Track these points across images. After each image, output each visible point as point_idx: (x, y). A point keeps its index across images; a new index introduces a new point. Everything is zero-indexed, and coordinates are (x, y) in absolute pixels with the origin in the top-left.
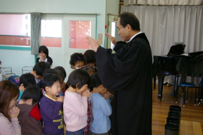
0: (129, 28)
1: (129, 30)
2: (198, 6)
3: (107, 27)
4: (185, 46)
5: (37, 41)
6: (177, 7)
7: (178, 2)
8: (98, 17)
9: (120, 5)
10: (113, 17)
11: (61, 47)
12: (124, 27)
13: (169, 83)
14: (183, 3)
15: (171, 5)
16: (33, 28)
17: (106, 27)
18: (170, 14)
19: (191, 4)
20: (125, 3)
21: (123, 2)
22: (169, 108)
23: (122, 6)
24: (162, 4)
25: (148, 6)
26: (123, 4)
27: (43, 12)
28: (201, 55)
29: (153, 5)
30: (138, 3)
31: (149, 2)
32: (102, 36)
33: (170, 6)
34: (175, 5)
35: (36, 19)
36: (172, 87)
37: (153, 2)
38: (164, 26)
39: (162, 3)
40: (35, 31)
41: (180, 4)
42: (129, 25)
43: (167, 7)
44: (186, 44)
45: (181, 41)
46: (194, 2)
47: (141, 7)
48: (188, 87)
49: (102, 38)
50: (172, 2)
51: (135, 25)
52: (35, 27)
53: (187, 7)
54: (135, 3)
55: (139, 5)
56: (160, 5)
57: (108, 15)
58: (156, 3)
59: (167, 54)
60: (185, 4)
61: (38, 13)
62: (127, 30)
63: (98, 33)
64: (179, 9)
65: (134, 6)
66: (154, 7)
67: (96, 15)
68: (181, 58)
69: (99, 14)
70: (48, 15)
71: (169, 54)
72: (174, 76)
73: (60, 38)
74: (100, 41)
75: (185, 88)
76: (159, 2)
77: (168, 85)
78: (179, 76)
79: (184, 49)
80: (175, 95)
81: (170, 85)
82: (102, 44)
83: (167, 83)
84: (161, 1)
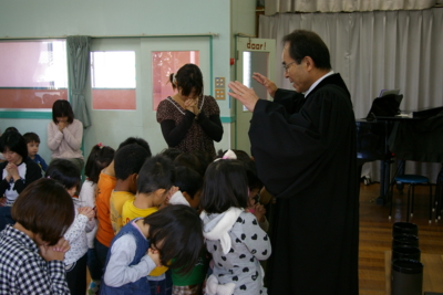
0: (308, 64)
1: (310, 68)
2: (425, 12)
3: (235, 61)
4: (402, 96)
5: (82, 97)
6: (379, 15)
7: (381, 4)
8: (214, 41)
9: (258, 14)
10: (246, 40)
11: (134, 108)
12: (299, 63)
13: (367, 177)
14: (392, 5)
15: (368, 12)
16: (74, 71)
17: (232, 63)
18: (365, 31)
19: (410, 8)
20: (268, 10)
21: (264, 7)
23: (261, 16)
24: (347, 10)
25: (318, 15)
26: (263, 13)
27: (93, 35)
28: (439, 115)
29: (328, 13)
30: (297, 9)
31: (320, 6)
32: (224, 82)
33: (363, 12)
34: (376, 11)
35: (79, 49)
36: (378, 187)
37: (328, 6)
38: (352, 57)
39: (348, 7)
40: (77, 76)
41: (385, 8)
42: (309, 59)
43: (358, 15)
44: (402, 92)
45: (391, 88)
46: (416, 3)
47: (303, 16)
48: (414, 185)
49: (223, 86)
50: (369, 5)
51: (321, 58)
52: (77, 67)
53: (401, 16)
54: (289, 10)
55: (298, 13)
56: (343, 12)
57: (236, 36)
58: (334, 7)
59: (365, 116)
60: (396, 8)
61: (83, 37)
62: (306, 67)
63: (214, 76)
64: (385, 19)
65: (288, 16)
66: (329, 16)
67: (210, 37)
68: (397, 124)
69: (217, 36)
70: (104, 41)
71: (369, 116)
72: (379, 163)
73: (132, 90)
74: (220, 94)
75: (406, 186)
76: (341, 5)
77: (365, 182)
78: (392, 162)
79: (399, 104)
80: (385, 203)
81: (371, 183)
82: (224, 99)
83: (364, 178)
84: (344, 2)
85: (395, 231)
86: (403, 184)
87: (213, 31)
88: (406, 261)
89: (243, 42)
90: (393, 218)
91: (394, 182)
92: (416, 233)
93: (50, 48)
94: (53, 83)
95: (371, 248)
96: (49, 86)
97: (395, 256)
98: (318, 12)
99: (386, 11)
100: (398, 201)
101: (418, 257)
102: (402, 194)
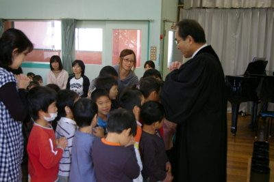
0: (190, 40)
1: (191, 43)
3: (163, 37)
4: (267, 62)
5: (70, 56)
6: (255, 10)
7: (257, 4)
8: (151, 24)
9: (179, 8)
10: (171, 24)
11: (101, 64)
13: (244, 111)
14: (264, 4)
15: (248, 8)
16: (65, 40)
17: (161, 38)
18: (246, 20)
20: (186, 6)
21: (183, 4)
22: (253, 145)
23: (181, 9)
24: (235, 7)
25: (216, 10)
26: (182, 7)
27: (77, 18)
29: (223, 8)
30: (204, 6)
31: (218, 4)
32: (156, 50)
33: (245, 8)
34: (253, 8)
35: (69, 27)
36: (250, 118)
37: (223, 4)
38: (237, 36)
39: (236, 5)
40: (67, 43)
41: (259, 6)
43: (242, 10)
44: (268, 59)
45: (261, 56)
47: (207, 10)
48: (272, 117)
49: (156, 52)
50: (249, 4)
52: (67, 38)
53: (269, 11)
54: (199, 6)
55: (204, 8)
56: (232, 8)
57: (164, 21)
58: (227, 5)
59: (243, 74)
60: (266, 6)
61: (71, 20)
62: (188, 43)
63: (150, 45)
64: (259, 13)
65: (198, 10)
66: (224, 10)
67: (149, 21)
68: (262, 79)
69: (153, 21)
70: (84, 22)
71: (246, 73)
72: (251, 103)
73: (100, 53)
74: (153, 57)
75: (267, 118)
76: (231, 3)
77: (242, 114)
78: (259, 102)
79: (265, 67)
80: (254, 128)
81: (246, 115)
82: (155, 60)
83: (242, 112)
84: (233, 2)
85: (255, 146)
86: (266, 117)
87: (150, 18)
88: (259, 166)
89: (169, 25)
90: (258, 138)
91: (260, 115)
92: (268, 148)
93: (53, 25)
94: (54, 47)
95: (242, 156)
96: (51, 49)
97: (253, 162)
98: (217, 8)
99: (260, 8)
100: (263, 127)
101: (268, 164)
102: (265, 122)
